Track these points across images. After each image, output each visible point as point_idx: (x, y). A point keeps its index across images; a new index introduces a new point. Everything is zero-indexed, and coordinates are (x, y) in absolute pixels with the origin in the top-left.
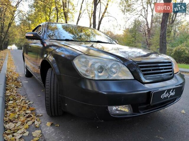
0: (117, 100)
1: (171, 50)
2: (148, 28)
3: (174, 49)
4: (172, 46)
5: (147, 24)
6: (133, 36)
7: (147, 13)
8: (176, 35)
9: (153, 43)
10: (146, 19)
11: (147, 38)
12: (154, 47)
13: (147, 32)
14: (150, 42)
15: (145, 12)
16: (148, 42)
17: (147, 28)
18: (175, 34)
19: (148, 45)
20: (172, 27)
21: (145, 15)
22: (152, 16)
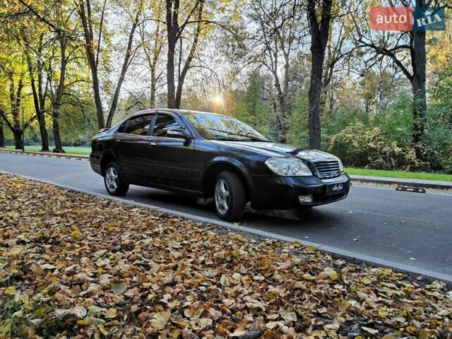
0: (305, 192)
1: (328, 140)
2: (280, 93)
3: (333, 138)
4: (329, 133)
5: (277, 85)
6: (251, 109)
7: (276, 60)
8: (335, 107)
9: (290, 125)
10: (275, 72)
11: (279, 114)
12: (294, 135)
13: (278, 103)
14: (285, 124)
15: (271, 57)
16: (282, 122)
17: (277, 93)
18: (331, 106)
19: (280, 129)
20: (326, 93)
21: (272, 65)
22: (287, 66)
